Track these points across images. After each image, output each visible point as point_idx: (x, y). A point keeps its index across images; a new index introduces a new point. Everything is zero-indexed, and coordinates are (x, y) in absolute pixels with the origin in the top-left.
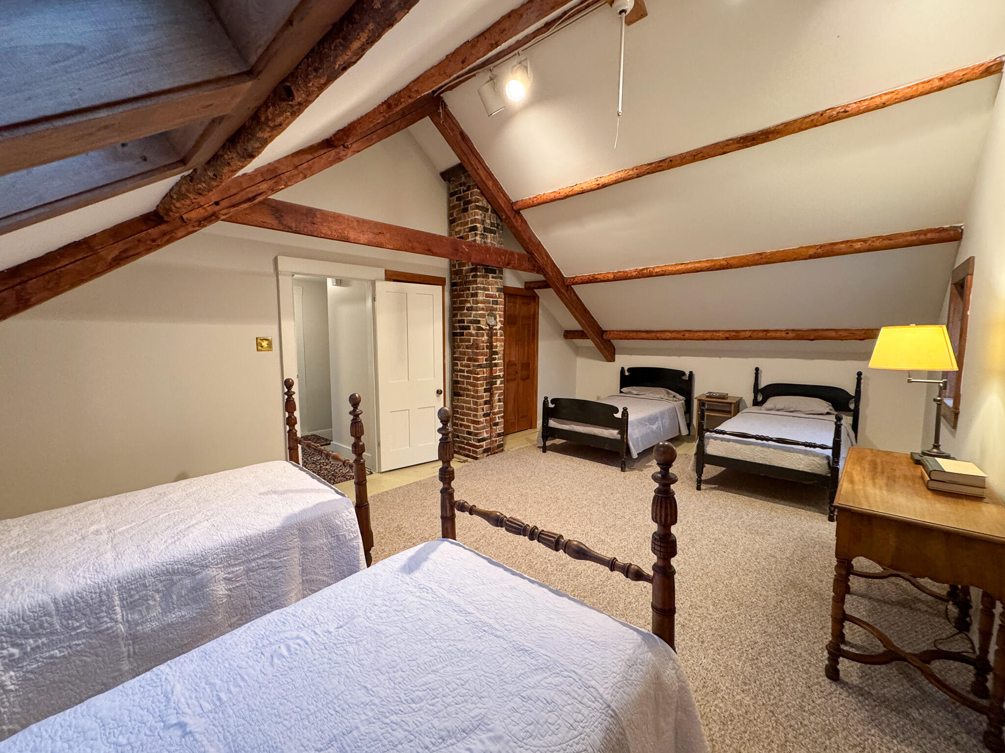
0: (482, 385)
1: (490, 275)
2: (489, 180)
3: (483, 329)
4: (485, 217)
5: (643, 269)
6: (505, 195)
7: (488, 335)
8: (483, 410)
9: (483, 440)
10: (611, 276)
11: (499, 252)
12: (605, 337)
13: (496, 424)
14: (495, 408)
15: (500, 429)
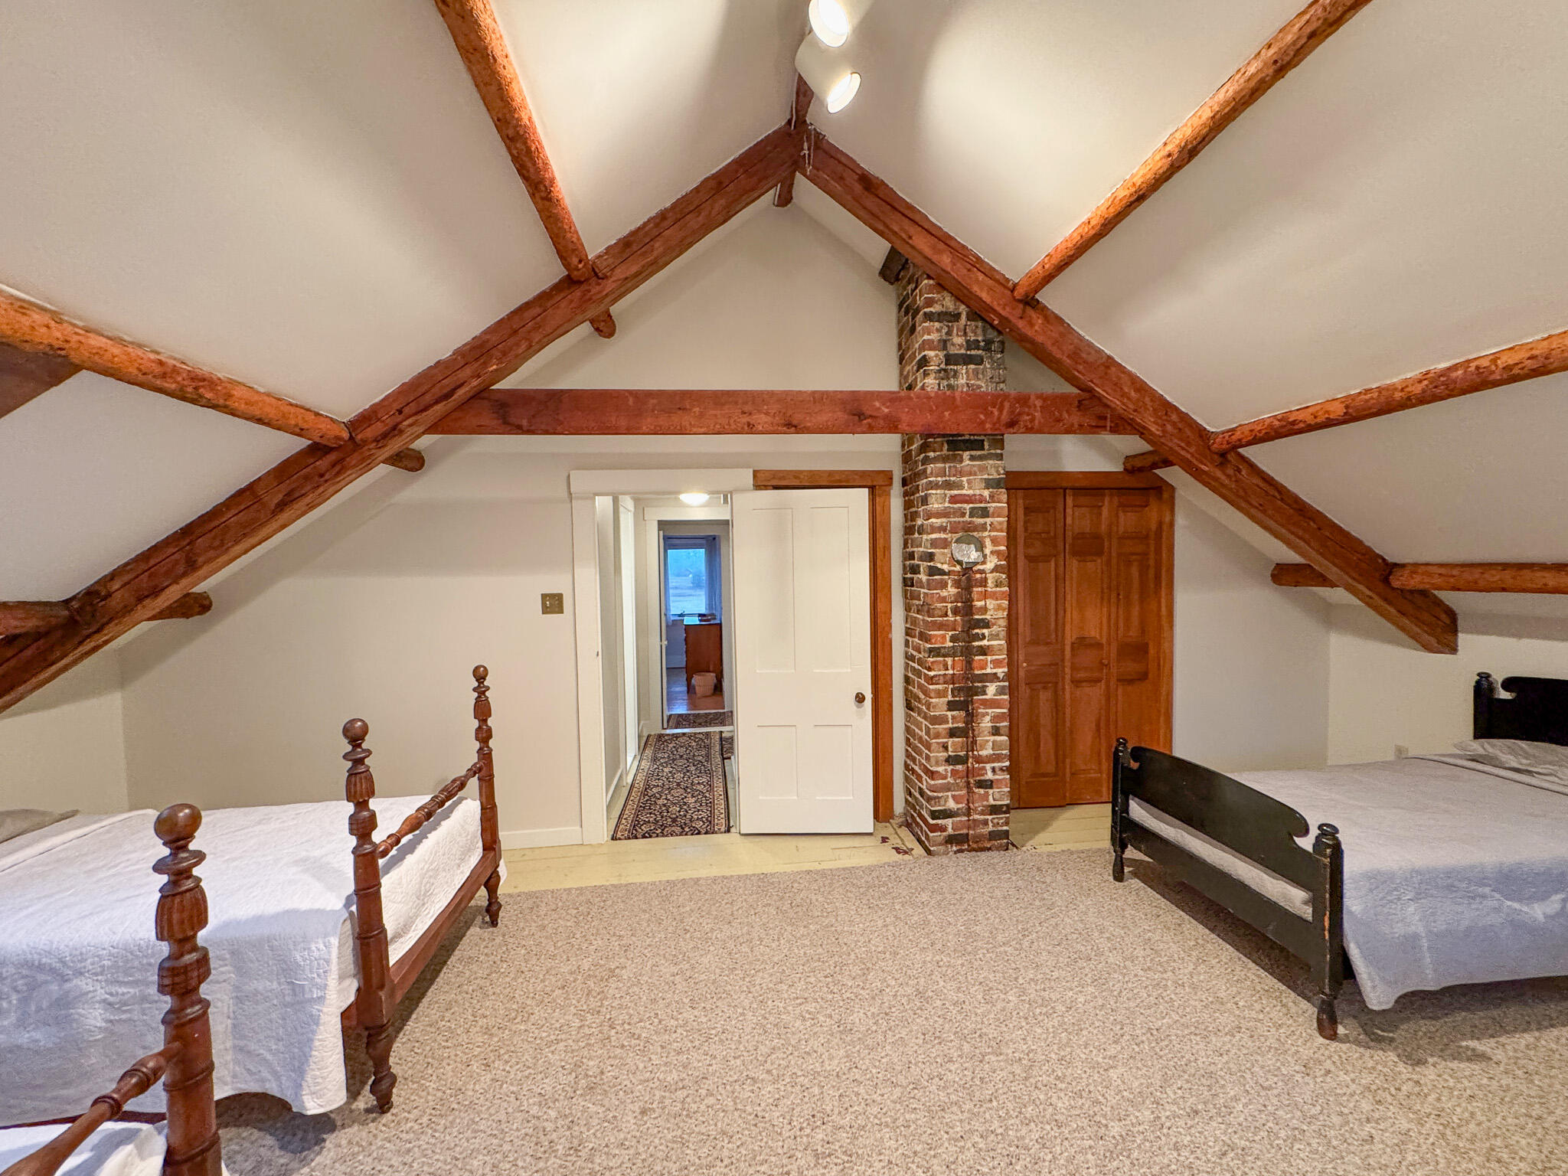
0: (940, 694)
1: (966, 455)
2: (940, 252)
3: (942, 572)
4: (949, 333)
5: (1455, 368)
6: (990, 273)
7: (957, 584)
8: (946, 748)
9: (947, 814)
10: (1338, 410)
11: (979, 402)
12: (1396, 584)
13: (989, 785)
14: (983, 748)
15: (999, 795)
